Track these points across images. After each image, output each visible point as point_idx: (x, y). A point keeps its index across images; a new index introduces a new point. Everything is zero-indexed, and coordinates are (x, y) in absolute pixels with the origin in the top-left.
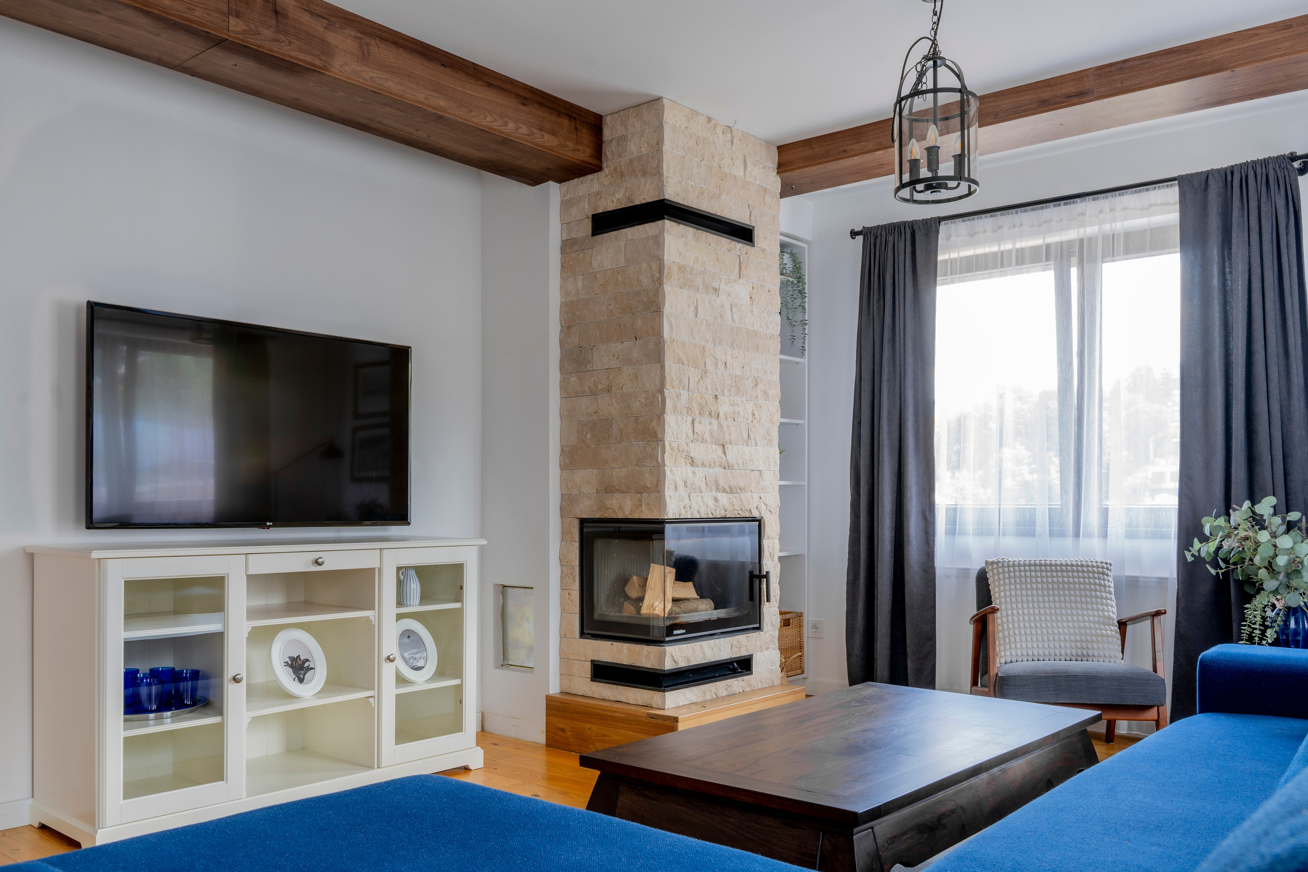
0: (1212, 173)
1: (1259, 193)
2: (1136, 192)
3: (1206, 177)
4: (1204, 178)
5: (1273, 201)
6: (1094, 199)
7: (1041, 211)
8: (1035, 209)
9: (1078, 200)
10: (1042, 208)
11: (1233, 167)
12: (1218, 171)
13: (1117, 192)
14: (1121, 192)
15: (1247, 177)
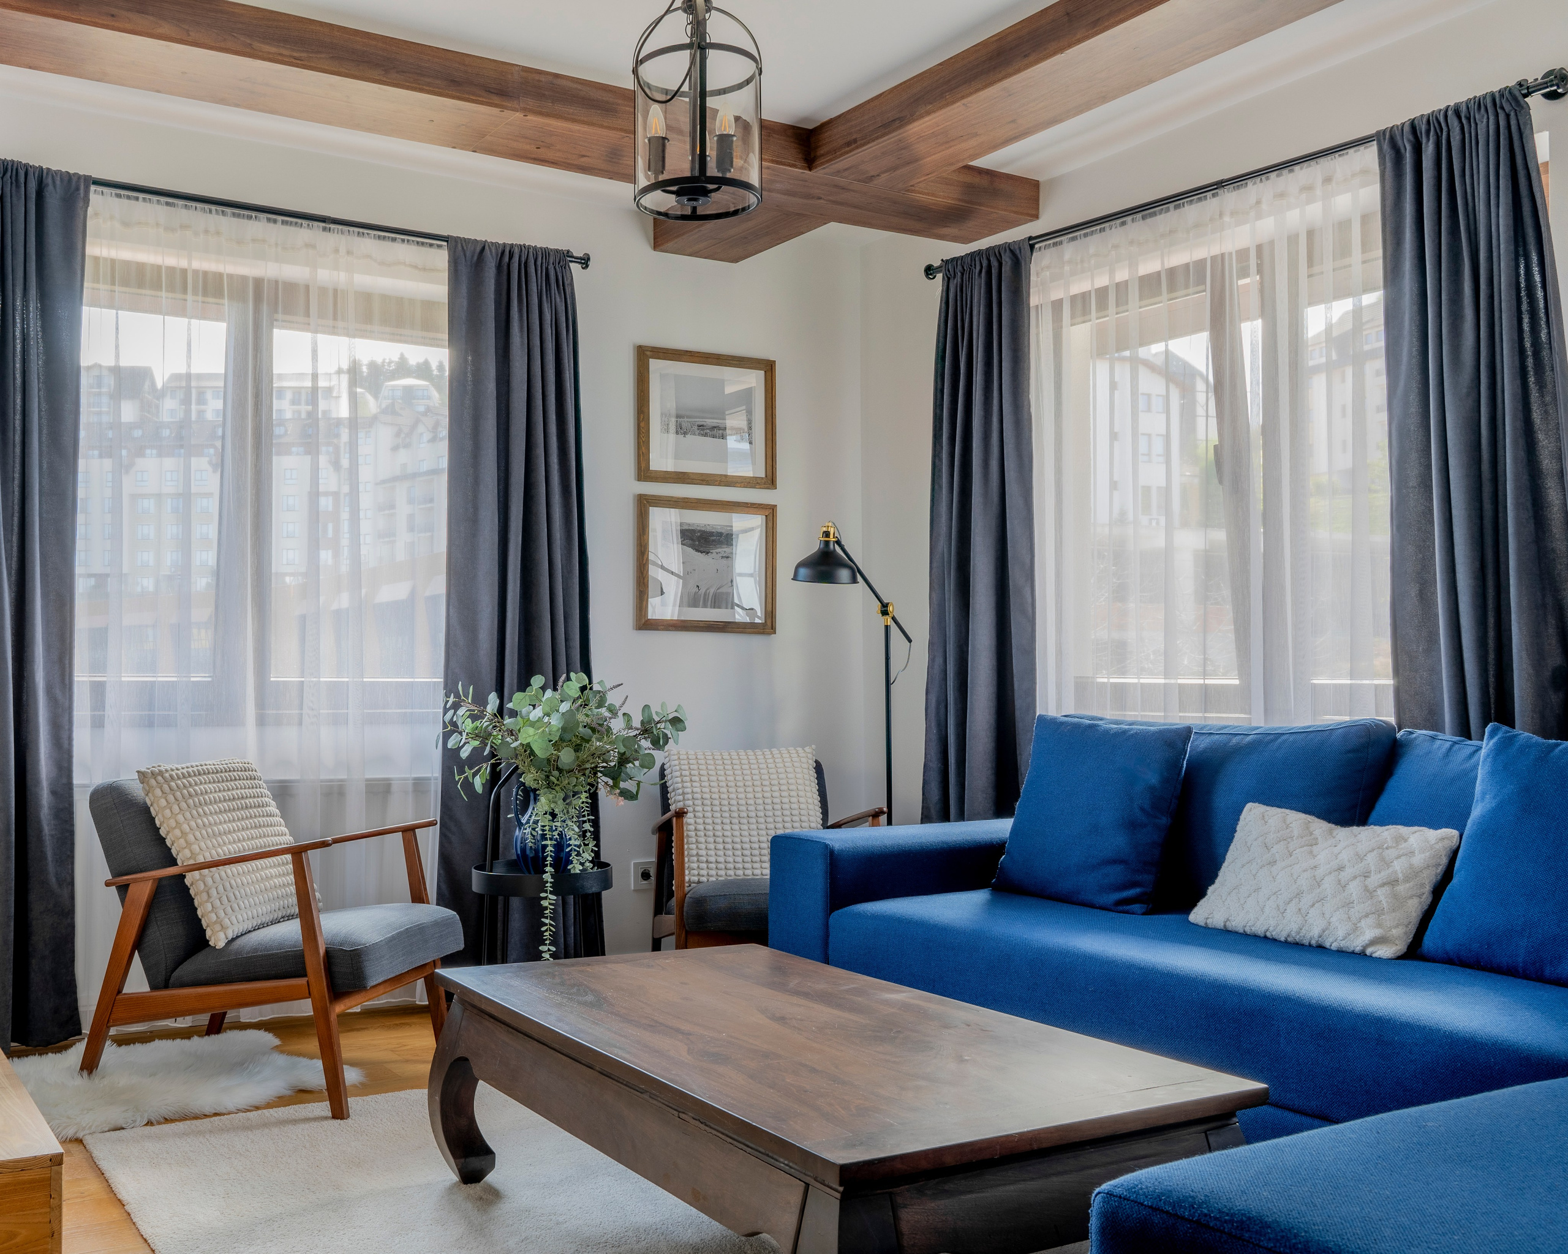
0: (489, 245)
1: (539, 288)
2: (379, 237)
3: (483, 248)
4: (478, 249)
5: (553, 303)
6: (324, 229)
7: (246, 221)
8: (239, 216)
9: (305, 222)
10: (250, 218)
11: (512, 245)
12: (496, 245)
13: (357, 230)
14: (361, 230)
15: (526, 263)
